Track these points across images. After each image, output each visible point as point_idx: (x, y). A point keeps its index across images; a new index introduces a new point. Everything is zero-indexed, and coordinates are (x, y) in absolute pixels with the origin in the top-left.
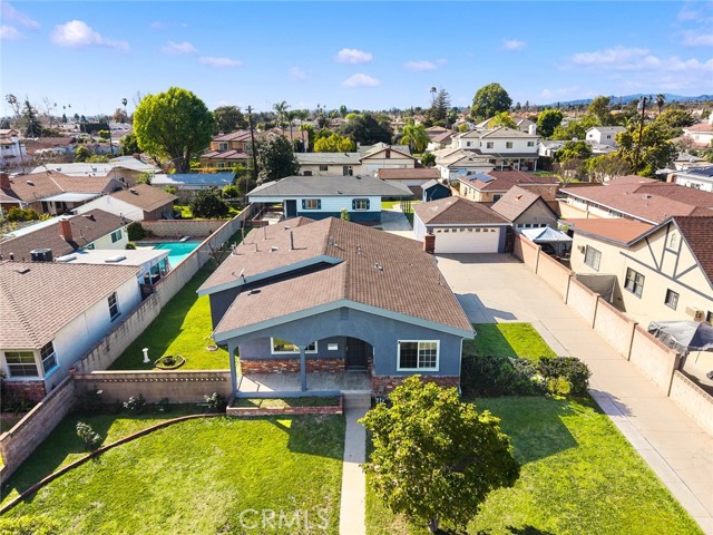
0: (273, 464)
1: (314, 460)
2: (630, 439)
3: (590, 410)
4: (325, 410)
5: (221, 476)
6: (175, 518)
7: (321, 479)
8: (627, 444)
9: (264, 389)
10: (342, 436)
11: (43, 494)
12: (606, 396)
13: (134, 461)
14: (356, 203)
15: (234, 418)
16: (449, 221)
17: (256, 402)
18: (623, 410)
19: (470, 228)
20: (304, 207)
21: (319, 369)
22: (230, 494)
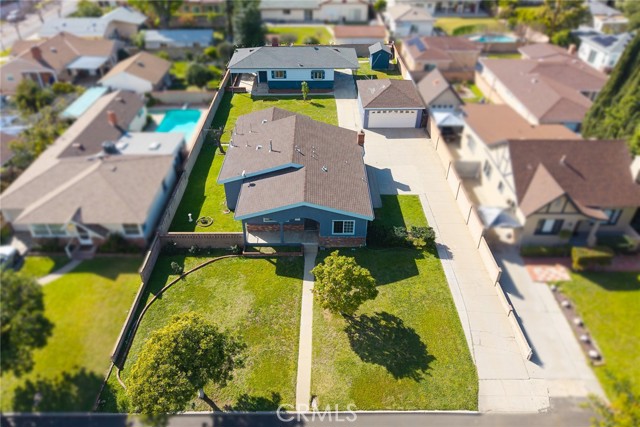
0: (269, 282)
1: (290, 280)
2: (446, 273)
3: (432, 256)
4: (294, 254)
5: (246, 288)
6: (229, 307)
7: (292, 290)
8: (444, 276)
9: (261, 241)
10: (303, 269)
11: (165, 295)
12: (445, 248)
13: (202, 281)
14: (315, 73)
15: (247, 257)
16: (381, 105)
17: (257, 248)
18: (449, 256)
19: (396, 111)
20: (273, 77)
21: (290, 229)
22: (251, 297)
